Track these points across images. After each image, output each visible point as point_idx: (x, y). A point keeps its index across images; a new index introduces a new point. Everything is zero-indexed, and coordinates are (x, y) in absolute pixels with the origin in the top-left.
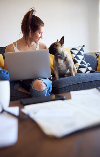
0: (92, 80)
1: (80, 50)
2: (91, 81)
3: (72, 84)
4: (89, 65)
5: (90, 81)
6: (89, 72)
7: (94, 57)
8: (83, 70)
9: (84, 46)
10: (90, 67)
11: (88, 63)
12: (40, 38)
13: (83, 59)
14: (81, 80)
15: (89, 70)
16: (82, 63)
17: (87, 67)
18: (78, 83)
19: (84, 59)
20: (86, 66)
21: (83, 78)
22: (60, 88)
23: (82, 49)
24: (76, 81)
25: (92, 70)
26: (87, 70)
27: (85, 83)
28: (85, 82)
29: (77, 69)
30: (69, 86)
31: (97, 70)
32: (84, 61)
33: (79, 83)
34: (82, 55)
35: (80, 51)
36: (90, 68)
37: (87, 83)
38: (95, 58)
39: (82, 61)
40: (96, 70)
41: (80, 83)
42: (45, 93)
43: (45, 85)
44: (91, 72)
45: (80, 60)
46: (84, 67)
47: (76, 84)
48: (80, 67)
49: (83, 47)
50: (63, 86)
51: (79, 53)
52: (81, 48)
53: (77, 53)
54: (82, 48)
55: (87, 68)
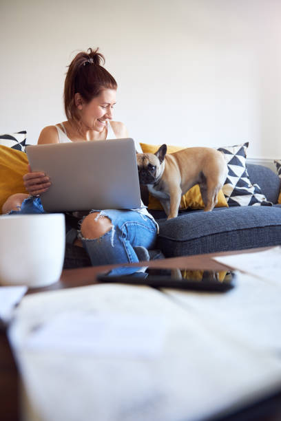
0: (263, 225)
1: (238, 154)
2: (261, 227)
3: (210, 233)
4: (259, 188)
5: (257, 228)
6: (256, 205)
7: (271, 172)
8: (244, 201)
9: (247, 144)
10: (260, 193)
11: (256, 185)
13: (244, 175)
14: (233, 222)
15: (257, 201)
16: (240, 183)
17: (253, 193)
18: (227, 229)
19: (248, 175)
20: (252, 190)
21: (239, 219)
22: (179, 241)
23: (241, 152)
25: (265, 200)
26: (254, 201)
27: (244, 231)
28: (245, 229)
29: (228, 198)
31: (279, 201)
32: (246, 180)
33: (228, 232)
34: (242, 166)
35: (237, 156)
36: (260, 197)
37: (248, 232)
38: (274, 174)
39: (240, 180)
40: (276, 202)
41: (230, 229)
44: (263, 204)
45: (235, 176)
46: (244, 193)
47: (221, 233)
48: (236, 193)
49: (245, 147)
50: (186, 237)
51: (235, 161)
52: (240, 148)
53: (229, 160)
54: (242, 149)
55: (253, 196)
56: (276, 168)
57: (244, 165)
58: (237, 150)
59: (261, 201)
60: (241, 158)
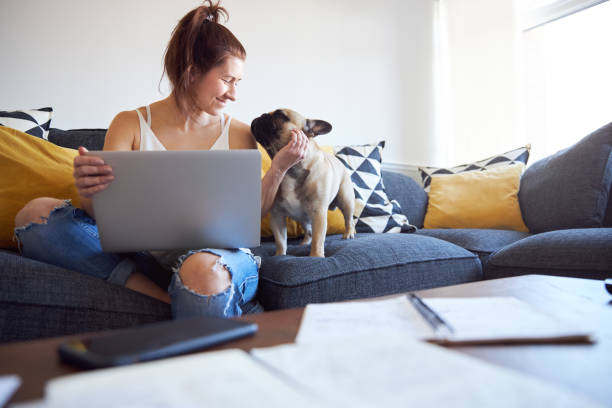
0: (405, 261)
1: (370, 156)
2: (402, 265)
3: (332, 274)
4: (399, 206)
5: (398, 266)
6: (395, 230)
7: (415, 183)
8: (377, 224)
9: (382, 144)
10: (400, 213)
11: (395, 201)
12: (225, 97)
13: (378, 187)
14: (363, 258)
15: (396, 225)
16: (374, 199)
17: (390, 212)
18: (356, 269)
19: (383, 187)
20: (389, 209)
21: (371, 254)
22: (286, 286)
23: (375, 154)
24: (349, 262)
25: (407, 223)
26: (391, 224)
27: (379, 271)
28: (380, 268)
29: (356, 220)
30: (319, 280)
31: (425, 224)
32: (381, 193)
33: (356, 272)
34: (376, 174)
35: (369, 160)
36: (400, 219)
37: (384, 272)
38: (418, 187)
39: (373, 193)
40: (422, 227)
41: (360, 269)
42: (224, 306)
43: (226, 274)
44: (405, 230)
45: (367, 188)
46: (379, 213)
47: (347, 274)
48: (367, 212)
49: (380, 148)
50: (297, 280)
51: (366, 167)
52: (372, 148)
53: (359, 165)
54: (376, 150)
55: (391, 218)
56: (421, 178)
57: (379, 172)
58: (369, 150)
59: (402, 224)
60: (374, 163)
